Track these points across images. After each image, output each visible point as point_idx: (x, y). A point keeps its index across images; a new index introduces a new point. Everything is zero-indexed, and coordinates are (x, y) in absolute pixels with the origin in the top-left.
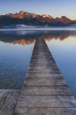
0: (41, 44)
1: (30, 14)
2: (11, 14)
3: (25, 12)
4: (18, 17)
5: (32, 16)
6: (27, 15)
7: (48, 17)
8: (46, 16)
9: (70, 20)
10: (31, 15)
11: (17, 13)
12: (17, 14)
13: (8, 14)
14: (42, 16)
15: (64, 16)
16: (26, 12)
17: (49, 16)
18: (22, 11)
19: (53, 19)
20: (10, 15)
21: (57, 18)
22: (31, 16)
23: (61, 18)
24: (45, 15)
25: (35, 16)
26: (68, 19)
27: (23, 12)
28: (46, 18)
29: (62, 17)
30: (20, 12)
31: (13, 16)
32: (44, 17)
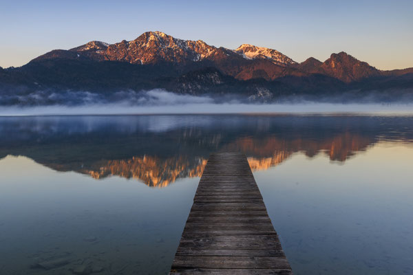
0: (228, 189)
1: (183, 43)
2: (99, 44)
3: (163, 35)
4: (130, 58)
5: (196, 54)
6: (170, 49)
7: (270, 56)
8: (257, 53)
9: (373, 69)
10: (189, 50)
11: (125, 42)
12: (127, 46)
13: (84, 46)
14: (241, 52)
15: (343, 53)
16: (167, 36)
17: (272, 52)
18: (148, 34)
19: (290, 66)
20: (95, 49)
21: (312, 61)
22: (189, 52)
23: (327, 62)
24: (253, 49)
25: (210, 53)
26: (364, 64)
27: (152, 38)
28: (259, 60)
29: (334, 55)
30: (141, 37)
31: (108, 53)
32: (249, 55)
